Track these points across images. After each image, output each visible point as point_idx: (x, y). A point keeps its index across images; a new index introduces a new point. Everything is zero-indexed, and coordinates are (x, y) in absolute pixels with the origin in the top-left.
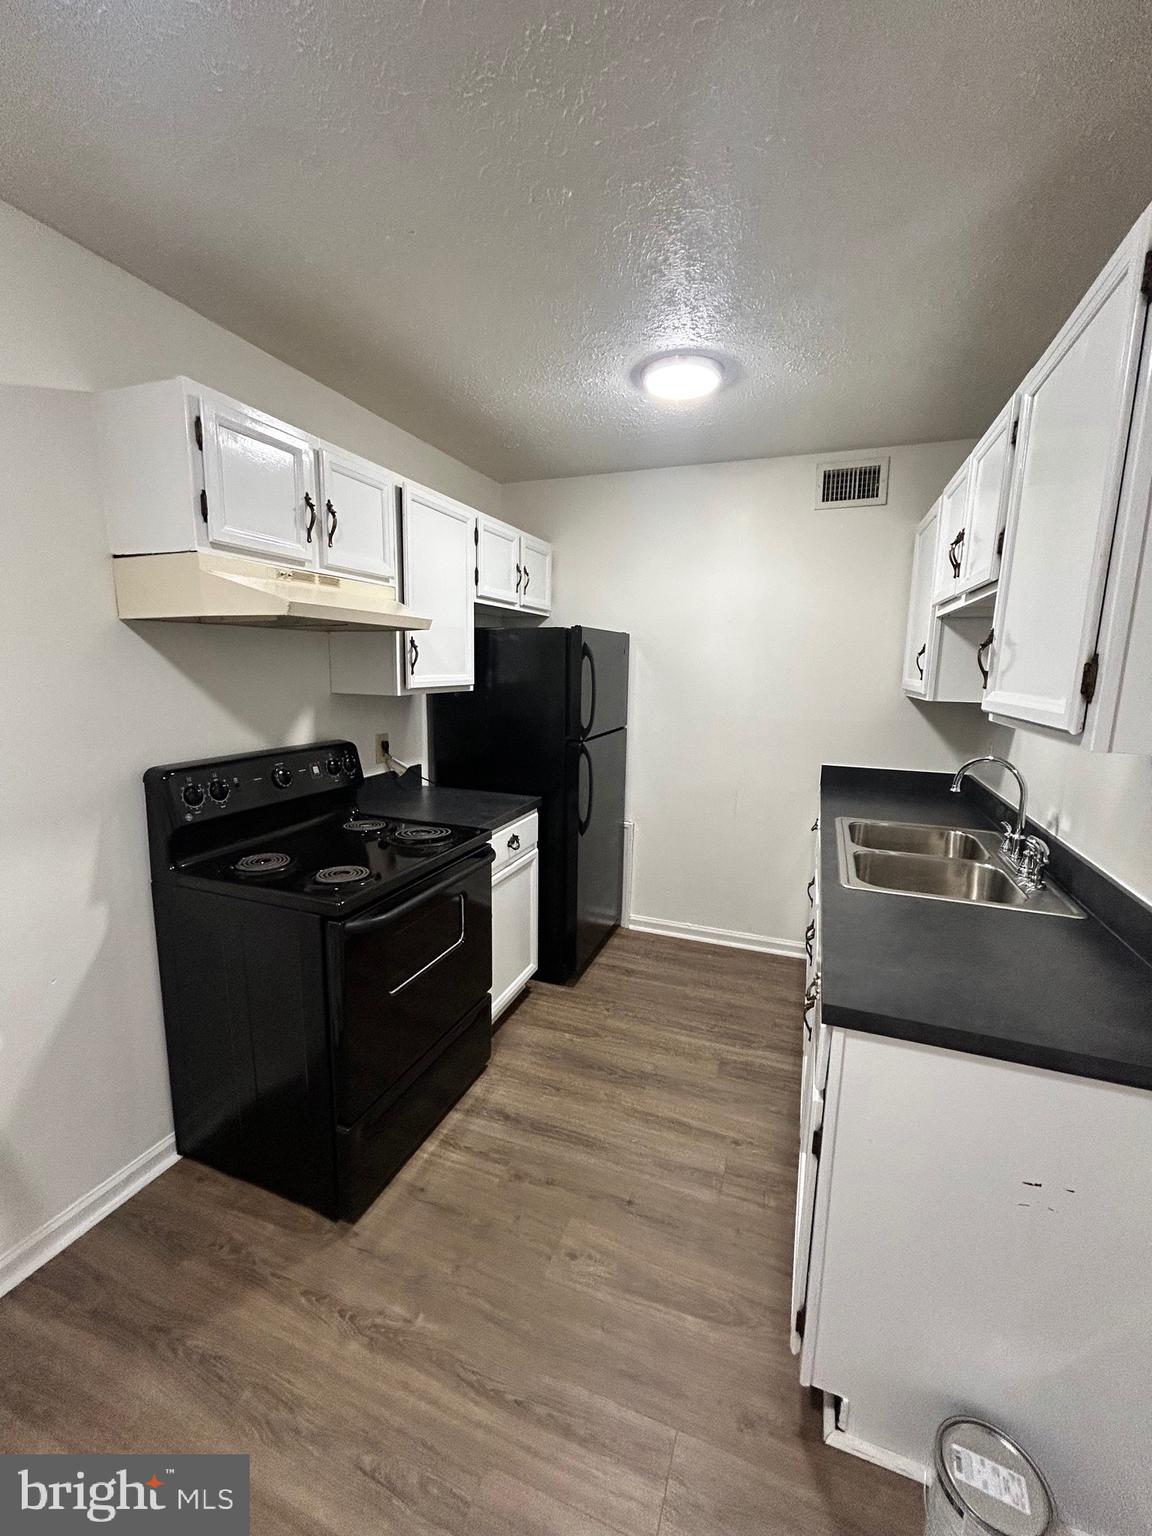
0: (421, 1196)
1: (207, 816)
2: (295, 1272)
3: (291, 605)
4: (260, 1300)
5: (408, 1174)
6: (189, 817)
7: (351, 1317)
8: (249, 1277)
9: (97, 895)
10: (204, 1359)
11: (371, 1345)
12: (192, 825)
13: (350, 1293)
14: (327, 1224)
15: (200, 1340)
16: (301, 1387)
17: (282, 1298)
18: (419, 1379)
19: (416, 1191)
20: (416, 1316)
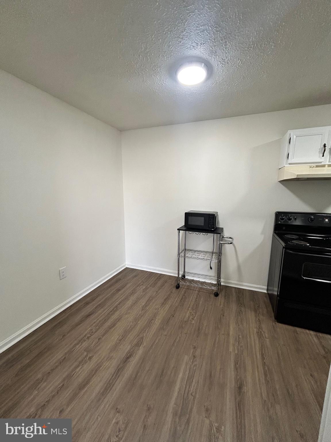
0: (295, 334)
1: (284, 223)
2: (261, 317)
3: (297, 175)
4: (253, 313)
5: (298, 330)
6: (279, 222)
7: (260, 328)
8: (255, 311)
9: (262, 233)
10: (241, 310)
11: (257, 333)
12: (279, 224)
13: (264, 326)
14: (274, 318)
15: (243, 309)
16: (245, 324)
17: (256, 316)
18: (257, 342)
19: (295, 332)
20: (268, 339)
